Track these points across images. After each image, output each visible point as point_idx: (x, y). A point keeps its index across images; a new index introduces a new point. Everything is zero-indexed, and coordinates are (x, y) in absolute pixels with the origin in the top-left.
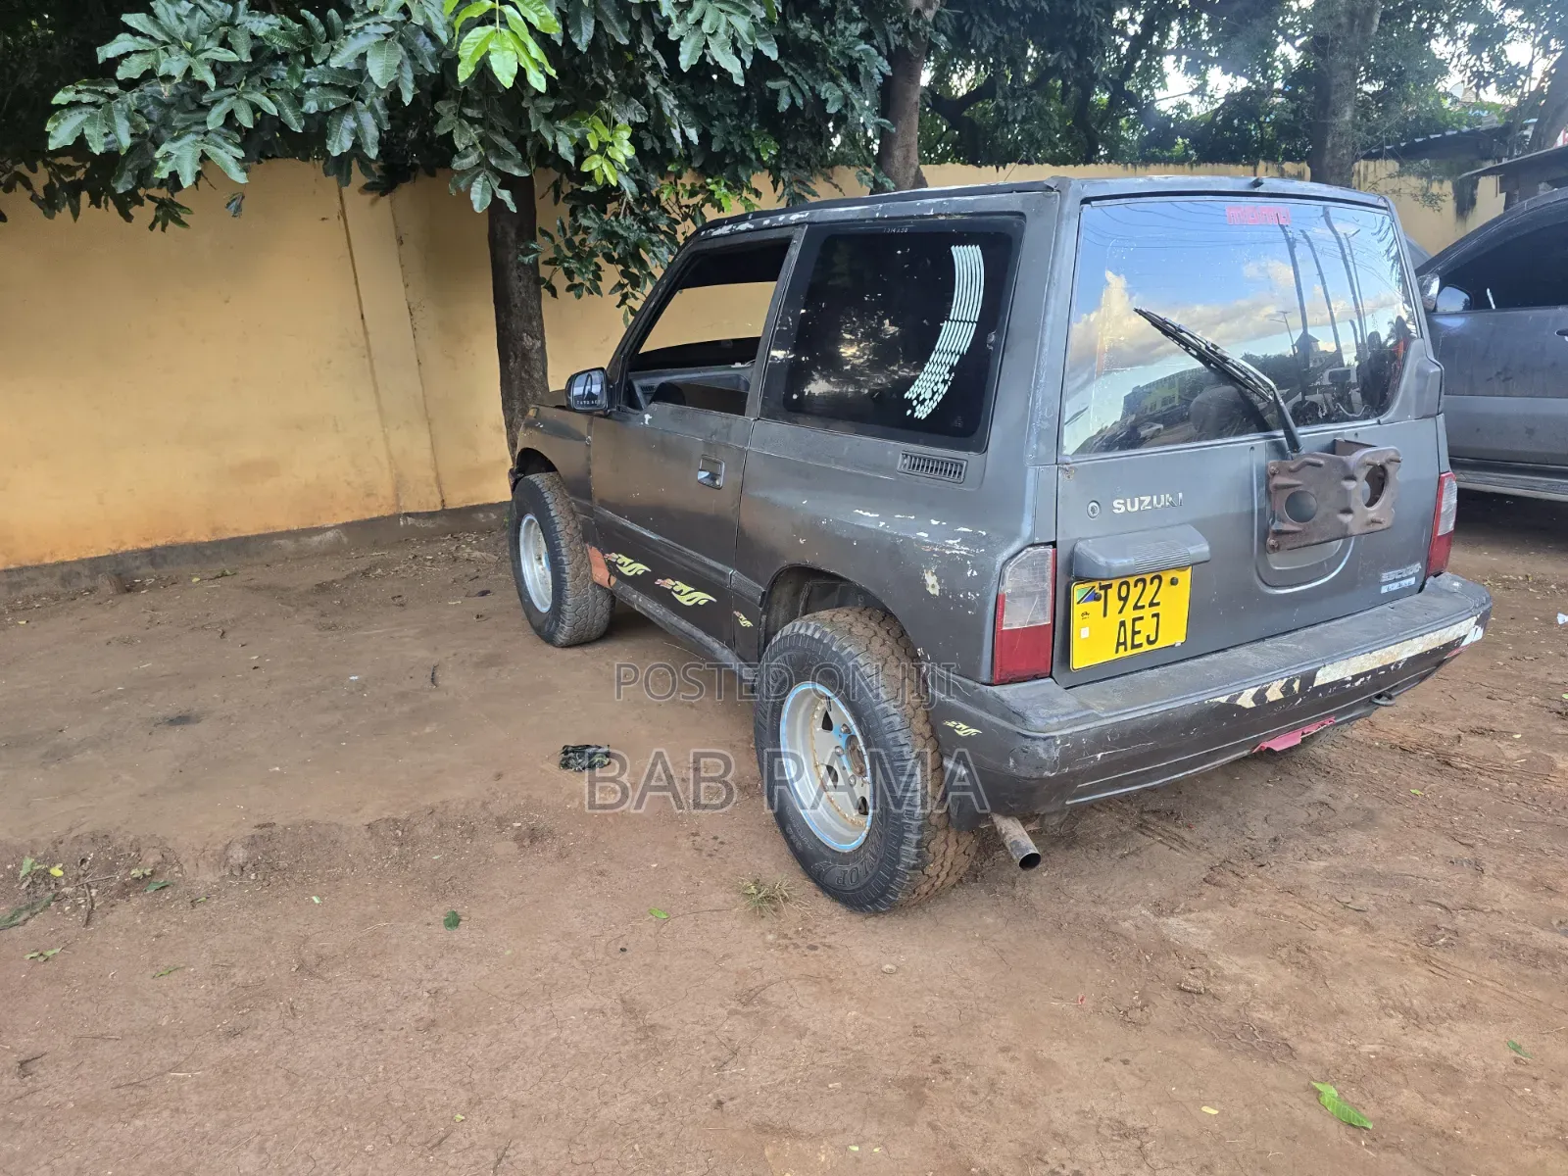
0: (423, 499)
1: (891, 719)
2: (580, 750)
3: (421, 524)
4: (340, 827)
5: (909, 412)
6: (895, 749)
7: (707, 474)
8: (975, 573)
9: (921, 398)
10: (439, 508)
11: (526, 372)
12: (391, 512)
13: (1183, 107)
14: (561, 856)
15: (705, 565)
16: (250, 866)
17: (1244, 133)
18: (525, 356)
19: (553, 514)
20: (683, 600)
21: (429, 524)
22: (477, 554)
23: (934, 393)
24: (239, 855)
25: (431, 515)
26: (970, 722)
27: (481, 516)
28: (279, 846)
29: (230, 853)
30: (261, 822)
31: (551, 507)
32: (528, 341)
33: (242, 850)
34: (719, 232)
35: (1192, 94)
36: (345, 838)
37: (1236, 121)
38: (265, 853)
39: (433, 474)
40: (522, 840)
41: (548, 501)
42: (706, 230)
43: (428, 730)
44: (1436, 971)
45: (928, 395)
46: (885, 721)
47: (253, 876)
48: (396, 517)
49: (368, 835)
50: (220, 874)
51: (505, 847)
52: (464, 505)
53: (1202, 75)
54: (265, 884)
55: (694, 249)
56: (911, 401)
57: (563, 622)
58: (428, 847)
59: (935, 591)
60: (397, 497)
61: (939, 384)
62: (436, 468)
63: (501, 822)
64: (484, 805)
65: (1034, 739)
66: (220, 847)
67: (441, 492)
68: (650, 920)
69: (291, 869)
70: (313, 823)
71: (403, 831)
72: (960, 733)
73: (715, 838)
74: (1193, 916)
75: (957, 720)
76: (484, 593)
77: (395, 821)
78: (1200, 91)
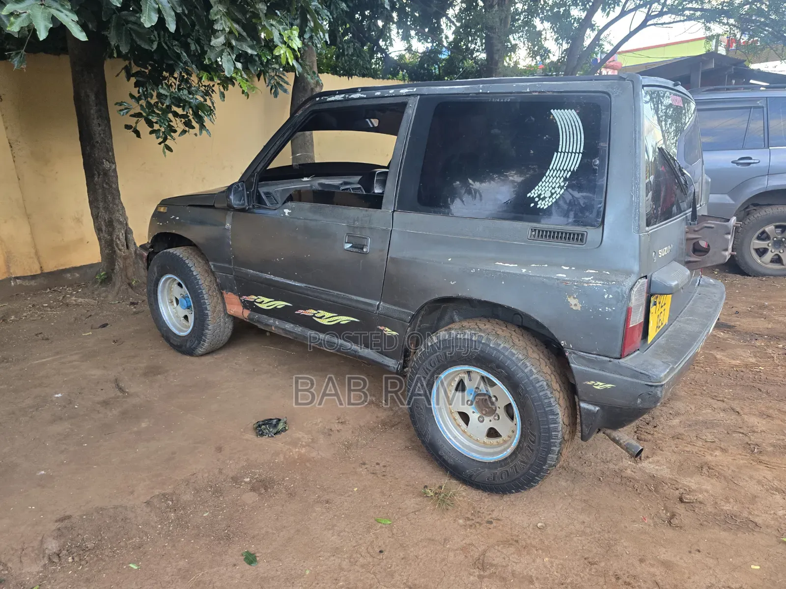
0: (27, 267)
1: (541, 383)
2: (268, 422)
3: (26, 283)
4: (126, 508)
5: (532, 205)
6: (546, 401)
7: (351, 245)
8: (611, 296)
9: (542, 197)
10: (39, 272)
11: (107, 183)
12: (4, 277)
13: (401, 57)
14: (291, 495)
15: (351, 300)
16: (64, 552)
17: (429, 71)
18: (106, 173)
19: (195, 274)
20: (324, 322)
21: (33, 283)
22: (80, 300)
23: (552, 194)
24: (52, 546)
25: (33, 277)
26: (605, 380)
27: (69, 275)
28: (81, 532)
29: (45, 546)
30: (58, 516)
31: (192, 269)
32: (107, 165)
33: (54, 541)
34: (333, 98)
35: (405, 50)
36: (131, 515)
37: (426, 65)
38: (72, 540)
39: (33, 251)
40: (259, 489)
41: (190, 265)
42: (320, 97)
43: (144, 425)
44: (769, 466)
45: (548, 194)
46: (537, 385)
47: (70, 559)
48: (9, 280)
49: (148, 510)
50: (42, 563)
51: (251, 498)
52: (56, 269)
53: (408, 42)
54: (83, 562)
55: (311, 109)
56: (533, 198)
57: (204, 341)
58: (195, 508)
59: (578, 308)
60: (8, 267)
61: (556, 189)
62: (35, 246)
63: (236, 480)
64: (220, 472)
65: (656, 386)
66: (36, 544)
67: (40, 263)
68: (381, 527)
69: (96, 547)
70: (102, 509)
71: (172, 501)
72: (598, 388)
73: (378, 464)
74: (651, 460)
75: (596, 381)
76: (104, 326)
77: (164, 495)
78: (409, 49)
